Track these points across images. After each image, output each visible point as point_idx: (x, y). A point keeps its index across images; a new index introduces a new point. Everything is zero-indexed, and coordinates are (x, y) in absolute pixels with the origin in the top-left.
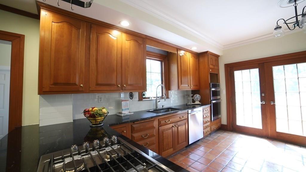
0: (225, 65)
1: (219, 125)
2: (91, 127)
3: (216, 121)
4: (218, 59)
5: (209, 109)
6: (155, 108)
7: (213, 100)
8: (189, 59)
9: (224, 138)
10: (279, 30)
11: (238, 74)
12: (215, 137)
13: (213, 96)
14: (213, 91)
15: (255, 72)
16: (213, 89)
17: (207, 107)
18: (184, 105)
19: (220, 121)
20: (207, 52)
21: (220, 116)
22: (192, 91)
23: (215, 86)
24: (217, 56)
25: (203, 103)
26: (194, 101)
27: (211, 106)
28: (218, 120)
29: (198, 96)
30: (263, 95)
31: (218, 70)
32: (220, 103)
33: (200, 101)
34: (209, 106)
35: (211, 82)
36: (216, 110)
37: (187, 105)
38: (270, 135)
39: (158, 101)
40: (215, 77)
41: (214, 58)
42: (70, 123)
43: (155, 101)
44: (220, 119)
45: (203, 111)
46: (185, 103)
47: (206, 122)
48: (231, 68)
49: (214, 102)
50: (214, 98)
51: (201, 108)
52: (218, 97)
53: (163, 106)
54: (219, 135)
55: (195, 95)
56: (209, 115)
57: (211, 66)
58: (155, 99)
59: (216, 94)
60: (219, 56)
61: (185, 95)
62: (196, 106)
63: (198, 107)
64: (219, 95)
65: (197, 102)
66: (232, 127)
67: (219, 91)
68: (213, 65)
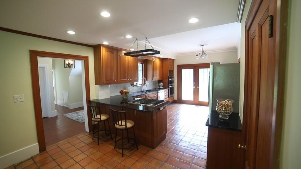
0: (177, 65)
1: (173, 100)
2: (123, 98)
3: (171, 98)
4: (174, 61)
5: (168, 91)
6: (140, 90)
7: (170, 86)
8: (157, 62)
9: (175, 106)
10: (197, 56)
11: (184, 71)
12: (171, 106)
13: (170, 83)
14: (170, 81)
15: (192, 71)
16: (170, 80)
17: (167, 90)
18: (154, 89)
19: (174, 98)
20: (168, 58)
21: (173, 95)
22: (158, 81)
23: (171, 78)
24: (173, 60)
25: (164, 88)
26: (159, 87)
27: (169, 89)
28: (172, 97)
29: (161, 84)
30: (195, 83)
31: (173, 68)
32: (174, 87)
33: (163, 87)
34: (168, 89)
35: (169, 76)
36: (171, 92)
37: (155, 89)
38: (196, 103)
39: (142, 86)
40: (171, 72)
41: (171, 61)
42: (109, 98)
43: (140, 87)
44: (174, 97)
45: (165, 92)
46: (155, 88)
47: (166, 98)
48: (181, 67)
49: (170, 87)
50: (171, 85)
51: (164, 90)
52: (173, 84)
53: (144, 90)
54: (173, 105)
55: (160, 83)
56: (168, 94)
57: (169, 67)
58: (140, 85)
59: (172, 82)
61: (154, 83)
62: (161, 89)
63: (162, 90)
64: (173, 83)
65: (161, 87)
66: (180, 101)
67: (173, 81)
68: (171, 66)
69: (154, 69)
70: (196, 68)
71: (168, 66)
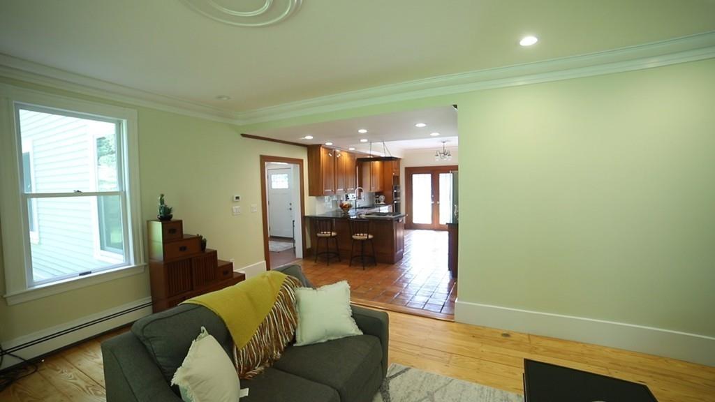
0: (405, 168)
4: (400, 163)
5: (392, 209)
7: (395, 201)
10: (437, 157)
11: (415, 177)
13: (395, 197)
14: (395, 193)
15: (428, 177)
16: (395, 191)
18: (371, 205)
22: (377, 193)
23: (396, 188)
25: (387, 203)
26: (379, 202)
27: (393, 206)
29: (382, 197)
30: (433, 196)
31: (399, 172)
32: (400, 203)
33: (384, 202)
35: (393, 184)
37: (375, 204)
38: (436, 227)
39: (357, 200)
40: (397, 178)
41: (396, 161)
45: (388, 209)
46: (372, 203)
48: (411, 171)
50: (396, 199)
52: (398, 198)
53: (359, 205)
55: (380, 197)
57: (394, 170)
59: (397, 195)
60: (400, 159)
61: (372, 196)
62: (381, 206)
64: (399, 196)
65: (382, 203)
66: (410, 226)
67: (399, 193)
68: (396, 169)
69: (372, 173)
70: (435, 172)
71: (392, 169)
